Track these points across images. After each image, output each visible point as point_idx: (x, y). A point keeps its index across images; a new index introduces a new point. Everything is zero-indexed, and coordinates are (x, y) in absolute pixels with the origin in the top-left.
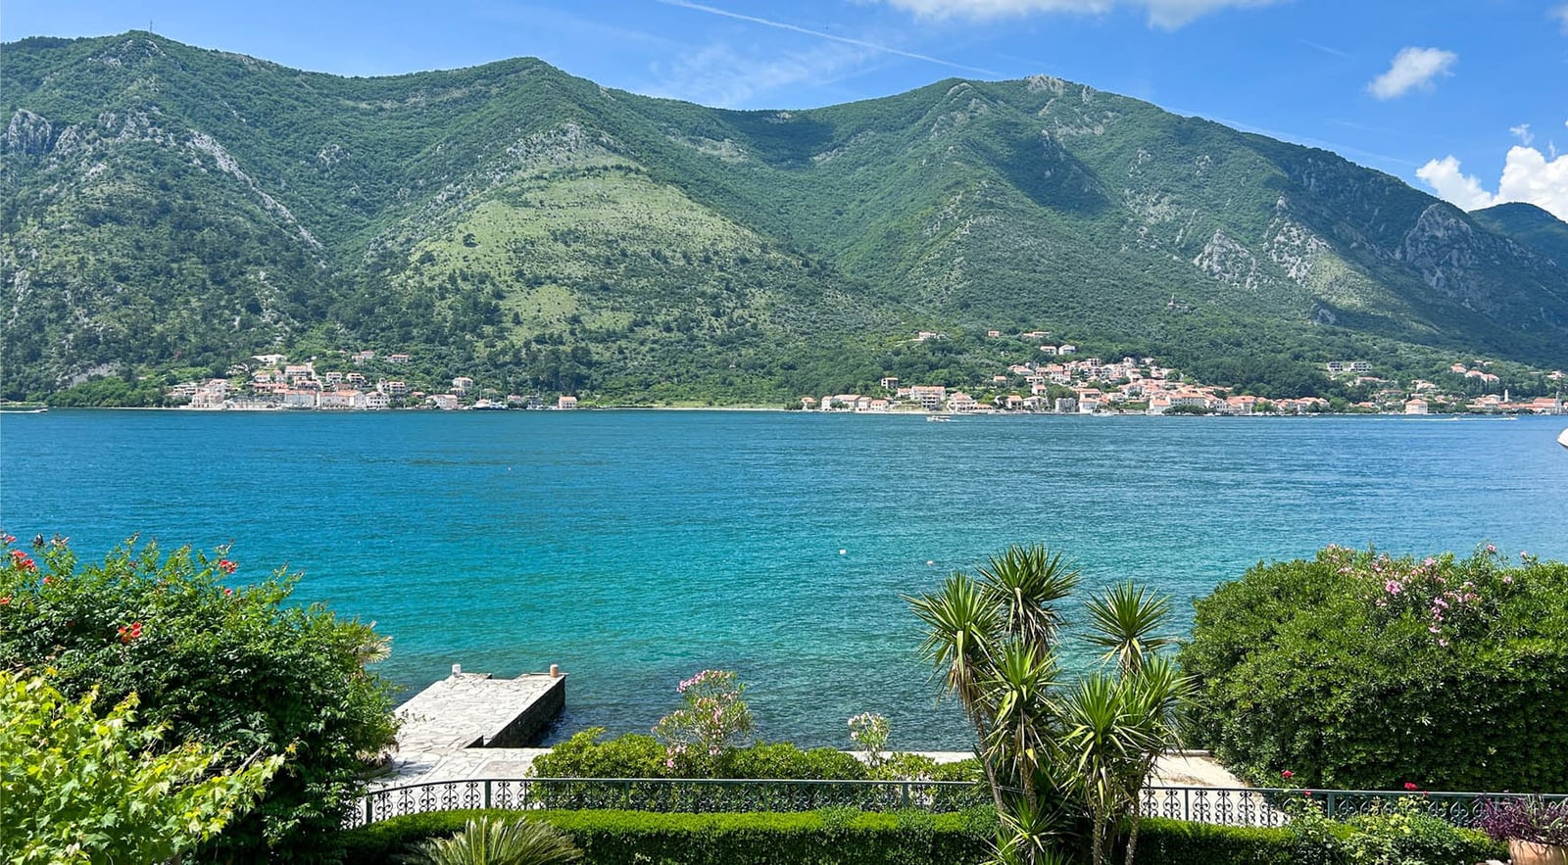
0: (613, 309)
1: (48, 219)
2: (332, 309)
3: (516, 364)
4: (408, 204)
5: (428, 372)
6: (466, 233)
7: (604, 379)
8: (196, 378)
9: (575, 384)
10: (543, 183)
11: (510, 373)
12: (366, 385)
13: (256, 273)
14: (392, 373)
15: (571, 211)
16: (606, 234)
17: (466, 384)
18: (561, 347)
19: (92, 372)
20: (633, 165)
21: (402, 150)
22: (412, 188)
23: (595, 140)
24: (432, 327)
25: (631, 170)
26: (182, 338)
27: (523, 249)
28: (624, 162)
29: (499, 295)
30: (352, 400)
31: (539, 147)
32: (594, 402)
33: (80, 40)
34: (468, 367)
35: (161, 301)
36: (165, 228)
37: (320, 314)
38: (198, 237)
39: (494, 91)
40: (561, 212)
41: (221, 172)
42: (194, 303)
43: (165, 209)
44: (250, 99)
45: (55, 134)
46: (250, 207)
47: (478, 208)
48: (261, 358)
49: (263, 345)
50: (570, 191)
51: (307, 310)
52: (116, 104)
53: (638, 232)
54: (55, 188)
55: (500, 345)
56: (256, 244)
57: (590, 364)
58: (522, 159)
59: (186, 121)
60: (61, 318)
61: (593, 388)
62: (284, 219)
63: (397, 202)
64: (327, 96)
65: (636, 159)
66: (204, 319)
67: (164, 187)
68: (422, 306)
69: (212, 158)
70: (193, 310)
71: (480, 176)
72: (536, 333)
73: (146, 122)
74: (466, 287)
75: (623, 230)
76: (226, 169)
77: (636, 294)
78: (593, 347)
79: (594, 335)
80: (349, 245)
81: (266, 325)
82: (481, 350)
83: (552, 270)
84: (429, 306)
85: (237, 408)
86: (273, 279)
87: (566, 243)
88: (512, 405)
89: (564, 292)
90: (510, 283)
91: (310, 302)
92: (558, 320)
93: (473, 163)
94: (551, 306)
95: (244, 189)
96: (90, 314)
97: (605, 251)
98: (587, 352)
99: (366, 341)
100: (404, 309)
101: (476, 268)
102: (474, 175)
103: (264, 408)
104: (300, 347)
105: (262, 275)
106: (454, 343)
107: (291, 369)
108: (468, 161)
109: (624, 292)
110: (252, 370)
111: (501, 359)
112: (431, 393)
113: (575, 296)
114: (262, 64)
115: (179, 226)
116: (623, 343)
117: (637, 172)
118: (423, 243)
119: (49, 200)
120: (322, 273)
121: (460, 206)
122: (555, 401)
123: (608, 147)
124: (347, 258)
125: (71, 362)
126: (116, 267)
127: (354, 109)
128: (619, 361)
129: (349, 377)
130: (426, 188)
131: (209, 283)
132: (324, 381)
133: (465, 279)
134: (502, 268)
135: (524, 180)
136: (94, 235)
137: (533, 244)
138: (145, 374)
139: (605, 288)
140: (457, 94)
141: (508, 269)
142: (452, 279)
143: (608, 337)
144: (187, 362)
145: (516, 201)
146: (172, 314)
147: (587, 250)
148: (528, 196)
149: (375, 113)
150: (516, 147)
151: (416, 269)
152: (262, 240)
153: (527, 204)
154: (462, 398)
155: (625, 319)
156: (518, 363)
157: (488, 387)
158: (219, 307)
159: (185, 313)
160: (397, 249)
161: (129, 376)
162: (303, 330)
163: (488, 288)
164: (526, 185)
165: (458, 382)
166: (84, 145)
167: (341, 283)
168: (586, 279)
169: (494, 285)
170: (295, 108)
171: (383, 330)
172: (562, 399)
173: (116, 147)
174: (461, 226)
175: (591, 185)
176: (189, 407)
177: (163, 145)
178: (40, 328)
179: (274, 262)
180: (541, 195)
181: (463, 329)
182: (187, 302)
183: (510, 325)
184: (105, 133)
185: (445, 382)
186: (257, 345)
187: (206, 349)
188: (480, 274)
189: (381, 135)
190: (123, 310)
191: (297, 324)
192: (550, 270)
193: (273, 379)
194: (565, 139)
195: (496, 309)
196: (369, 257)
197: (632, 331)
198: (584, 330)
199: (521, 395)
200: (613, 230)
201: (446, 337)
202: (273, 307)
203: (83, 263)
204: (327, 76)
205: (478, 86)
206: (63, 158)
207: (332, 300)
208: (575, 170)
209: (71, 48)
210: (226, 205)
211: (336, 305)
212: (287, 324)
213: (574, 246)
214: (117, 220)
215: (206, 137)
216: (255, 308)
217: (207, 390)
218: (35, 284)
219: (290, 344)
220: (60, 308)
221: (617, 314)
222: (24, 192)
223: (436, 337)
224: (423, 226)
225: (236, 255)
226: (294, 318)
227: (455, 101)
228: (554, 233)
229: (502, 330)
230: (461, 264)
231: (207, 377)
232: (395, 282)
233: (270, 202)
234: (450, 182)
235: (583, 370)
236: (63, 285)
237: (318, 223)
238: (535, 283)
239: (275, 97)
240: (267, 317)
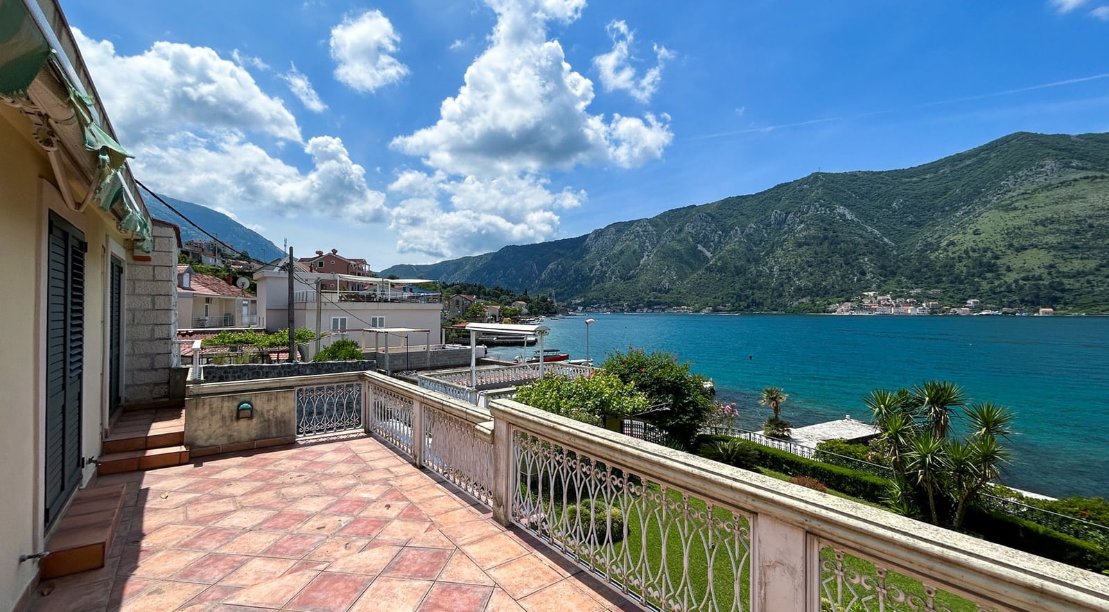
0: (1082, 259)
1: (784, 247)
2: (899, 271)
3: (1008, 292)
4: (939, 220)
5: (952, 297)
6: (975, 229)
7: (1075, 299)
8: (839, 302)
9: (1052, 302)
10: (1026, 196)
11: (1005, 297)
12: (917, 304)
13: (863, 259)
14: (930, 298)
15: (1047, 208)
16: (1076, 217)
17: (974, 302)
18: (1041, 282)
19: (800, 301)
20: (1098, 174)
21: (935, 196)
22: (942, 212)
23: (1067, 166)
24: (954, 276)
25: (1096, 177)
26: (833, 287)
27: (1012, 233)
28: (1090, 174)
29: (997, 258)
30: (909, 311)
31: (1023, 178)
32: (1066, 311)
33: (794, 181)
34: (976, 293)
35: (824, 273)
36: (826, 244)
37: (894, 274)
38: (839, 247)
39: (993, 155)
40: (1040, 209)
41: (848, 220)
42: (838, 273)
43: (826, 238)
44: (860, 188)
45: (786, 216)
46: (860, 232)
47: (982, 215)
48: (866, 294)
49: (868, 289)
50: (1047, 197)
51: (887, 272)
52: (807, 202)
53: (1103, 212)
54: (786, 236)
55: (997, 283)
56: (863, 247)
57: (1063, 291)
58: (1012, 187)
59: (835, 203)
60: (789, 281)
61: (1066, 304)
62: (876, 235)
63: (934, 219)
64: (896, 179)
65: (1102, 170)
66: (841, 279)
67: (825, 229)
68: (949, 266)
69: (844, 215)
70: (837, 275)
71: (984, 199)
72: (1022, 275)
73: (818, 206)
74: (976, 255)
75: (1089, 212)
76: (850, 219)
77: (1102, 248)
78: (1065, 281)
79: (1067, 274)
80: (908, 242)
81: (868, 280)
82: (985, 286)
83: (1034, 241)
84: (952, 266)
85: (856, 314)
86: (871, 261)
87: (1044, 226)
88: (1005, 313)
89: (1043, 253)
90: (1004, 251)
91: (888, 269)
92: (1039, 267)
93: (979, 194)
94: (1035, 260)
95: (858, 225)
96: (799, 280)
97: (1075, 227)
98: (1062, 284)
99: (917, 284)
100: (938, 269)
101: (981, 245)
102: (980, 199)
103: (867, 314)
104: (884, 288)
105: (866, 259)
106: (967, 283)
107: (879, 298)
108: (977, 193)
109: (1090, 249)
110: (862, 299)
111: (998, 290)
112: (954, 307)
113: (1051, 254)
114: (865, 172)
115: (831, 244)
116: (1091, 278)
117: (1102, 177)
118: (948, 237)
119: (784, 241)
120: (894, 256)
121: (971, 216)
122: (1037, 311)
123: (1078, 168)
124: (907, 248)
125: (793, 297)
126: (808, 262)
127: (909, 182)
128: (1087, 288)
129: (908, 300)
130: (950, 210)
131: (843, 264)
132: (895, 302)
133: (974, 251)
134: (999, 244)
135: (1013, 197)
136: (800, 251)
137: (1019, 229)
138: (819, 301)
139: (1076, 247)
140: (968, 162)
141: (1003, 243)
142: (966, 252)
143: (1078, 275)
144: (835, 296)
145: (1007, 208)
146: (829, 278)
147: (1061, 227)
148: (1016, 204)
149: (920, 182)
150: (1007, 181)
151: (945, 250)
152: (866, 245)
153: (1015, 209)
154: (973, 309)
155: (1092, 264)
156: (1010, 291)
157: (990, 304)
158: (848, 274)
159: (834, 277)
160: (934, 241)
161: (813, 302)
162: (885, 281)
163: (989, 254)
164: (1014, 199)
165: (971, 302)
166: (796, 219)
167: (904, 259)
168: (1059, 244)
169: (993, 252)
170: (880, 188)
171: (926, 279)
172: (1042, 310)
173: (807, 217)
174: (971, 226)
175: (1064, 192)
176: (836, 314)
177: (825, 214)
178: (782, 286)
179: (872, 254)
180: (1025, 203)
181: (973, 276)
182: (835, 273)
183: (1004, 272)
184: (803, 213)
185: (962, 302)
186: (864, 288)
187: (842, 291)
188: (984, 248)
189: (924, 190)
190: (811, 277)
191: (882, 278)
192: (1031, 242)
193: (871, 302)
194: (1043, 170)
195: (995, 264)
196: (918, 246)
197: (1097, 270)
198: (1059, 272)
199: (1012, 308)
200: (1081, 214)
201: (963, 280)
202: (871, 272)
203: (796, 261)
204: (896, 170)
205: (983, 155)
206: (789, 225)
207: (899, 267)
208: (1050, 185)
209: (791, 185)
210: (850, 233)
211: (902, 269)
212: (878, 279)
213: (1050, 226)
214: (808, 244)
215: (841, 207)
216: (863, 273)
217: (843, 307)
218: (781, 270)
219: (879, 287)
220: (789, 278)
221: (1086, 261)
222: (777, 239)
223: (957, 280)
224: (948, 229)
225: (854, 252)
226: (881, 276)
227: (968, 166)
228: (1035, 221)
229: (998, 275)
230: (972, 244)
231: (843, 302)
232: (933, 257)
233: (869, 229)
234: (964, 206)
235: (1059, 294)
236: (789, 270)
237: (892, 235)
238: (1023, 248)
239: (871, 185)
240: (868, 277)
